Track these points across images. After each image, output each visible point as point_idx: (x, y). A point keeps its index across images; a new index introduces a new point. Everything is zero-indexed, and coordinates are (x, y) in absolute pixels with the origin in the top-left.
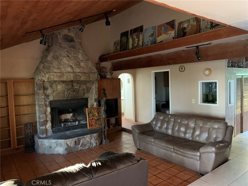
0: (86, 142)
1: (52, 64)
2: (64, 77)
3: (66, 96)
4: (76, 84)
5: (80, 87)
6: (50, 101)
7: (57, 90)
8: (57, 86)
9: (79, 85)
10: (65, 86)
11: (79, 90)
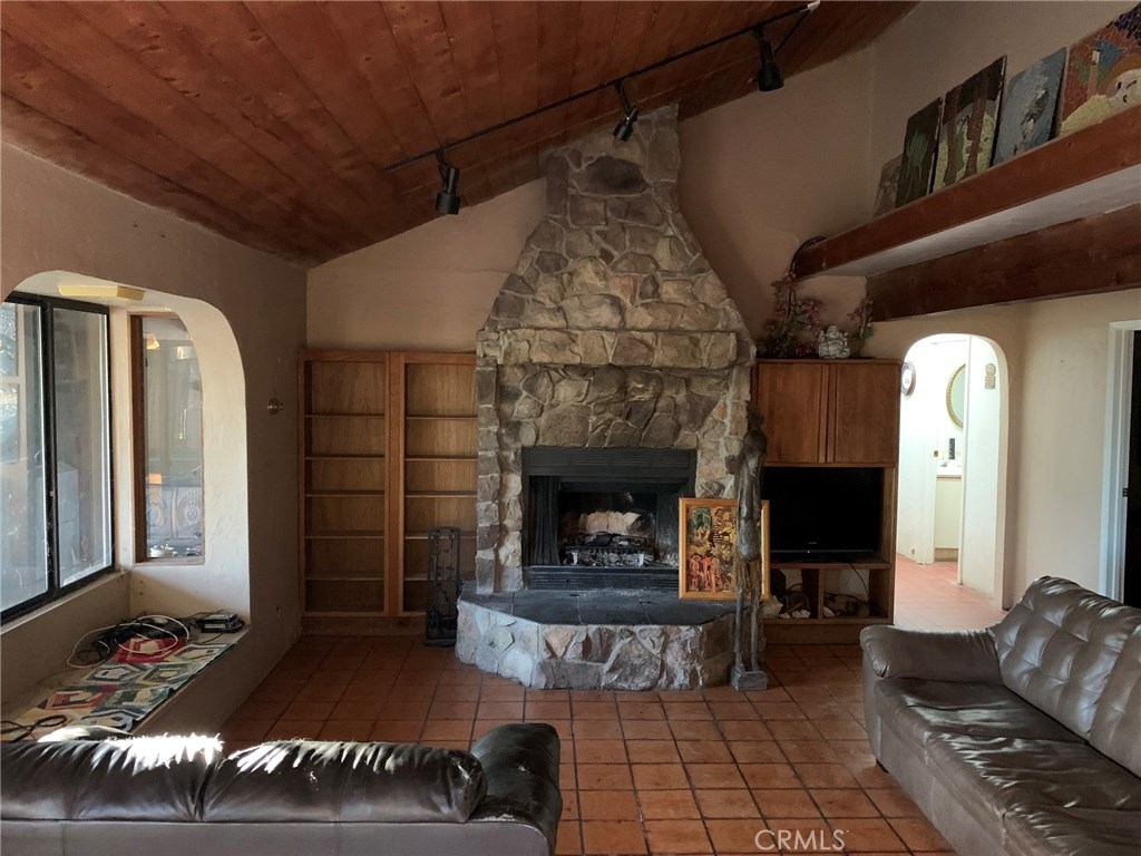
0: (639, 656)
1: (533, 292)
2: (576, 349)
3: (593, 431)
4: (639, 382)
5: (657, 396)
6: (523, 448)
7: (553, 402)
8: (554, 386)
9: (651, 388)
10: (592, 388)
11: (655, 411)
